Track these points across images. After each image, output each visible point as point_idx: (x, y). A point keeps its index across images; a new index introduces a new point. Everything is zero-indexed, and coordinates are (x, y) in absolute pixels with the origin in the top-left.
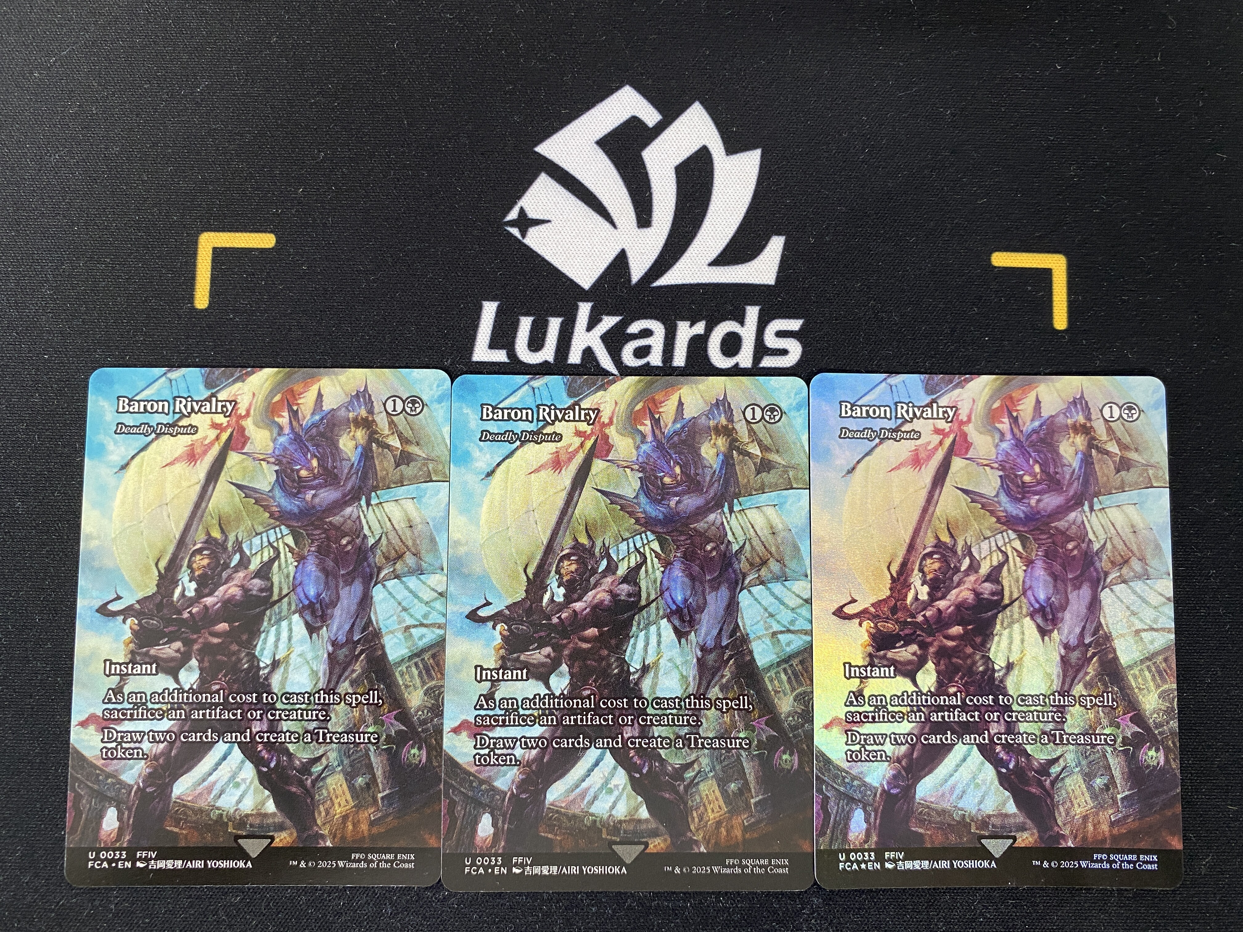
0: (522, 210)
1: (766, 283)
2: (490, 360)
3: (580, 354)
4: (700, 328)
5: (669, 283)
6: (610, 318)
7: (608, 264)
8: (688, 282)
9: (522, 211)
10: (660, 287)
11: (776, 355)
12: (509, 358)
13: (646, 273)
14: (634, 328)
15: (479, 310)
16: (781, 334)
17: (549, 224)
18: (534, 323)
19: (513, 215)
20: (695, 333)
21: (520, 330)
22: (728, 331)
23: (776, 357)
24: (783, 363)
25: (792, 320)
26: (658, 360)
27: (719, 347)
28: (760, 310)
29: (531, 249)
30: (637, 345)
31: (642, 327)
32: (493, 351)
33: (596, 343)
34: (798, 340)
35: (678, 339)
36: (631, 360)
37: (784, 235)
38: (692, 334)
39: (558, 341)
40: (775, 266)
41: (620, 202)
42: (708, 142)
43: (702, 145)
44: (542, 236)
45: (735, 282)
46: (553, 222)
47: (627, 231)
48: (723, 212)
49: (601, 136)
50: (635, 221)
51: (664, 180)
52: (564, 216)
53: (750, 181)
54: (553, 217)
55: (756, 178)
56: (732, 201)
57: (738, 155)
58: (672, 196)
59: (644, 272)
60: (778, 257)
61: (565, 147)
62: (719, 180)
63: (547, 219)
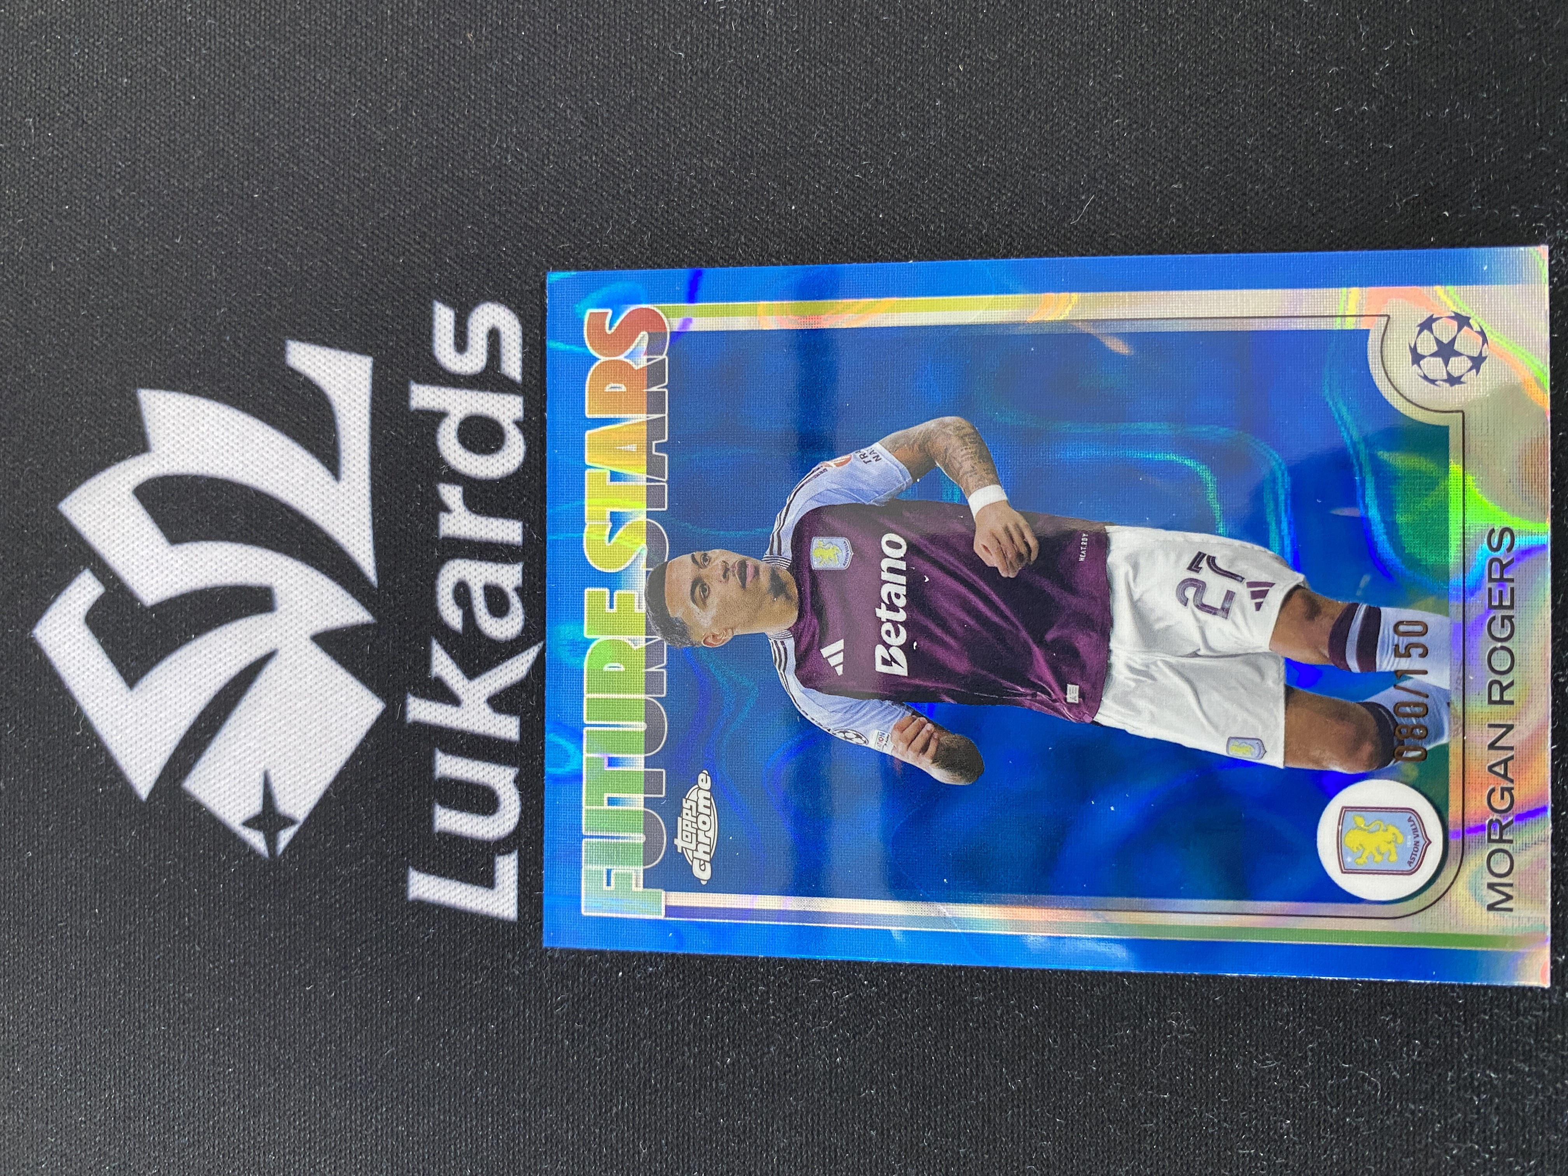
0: (248, 824)
1: (369, 372)
2: (515, 886)
3: (503, 717)
4: (452, 494)
5: (371, 553)
6: (435, 663)
7: (338, 667)
8: (369, 517)
9: (251, 823)
10: (379, 568)
11: (499, 351)
12: (509, 852)
13: (354, 596)
14: (453, 616)
15: (424, 908)
16: (461, 343)
17: (272, 773)
18: (448, 804)
19: (256, 840)
20: (461, 503)
21: (459, 830)
22: (456, 441)
23: (503, 351)
24: (513, 337)
25: (436, 324)
26: (511, 572)
27: (485, 457)
28: (418, 382)
29: (316, 807)
30: (484, 610)
31: (452, 602)
32: (497, 881)
33: (481, 687)
34: (471, 310)
35: (473, 534)
36: (511, 623)
37: (284, 342)
38: (463, 508)
39: (478, 759)
40: (338, 357)
41: (230, 643)
42: (129, 486)
43: (133, 497)
44: (292, 787)
45: (368, 430)
46: (268, 767)
47: (280, 631)
48: (247, 455)
49: (120, 679)
50: (263, 616)
51: (191, 563)
52: (257, 746)
53: (192, 408)
54: (259, 766)
55: (188, 397)
56: (226, 440)
57: (149, 430)
58: (220, 550)
59: (351, 600)
60: (323, 353)
61: (139, 743)
62: (191, 465)
63: (262, 778)
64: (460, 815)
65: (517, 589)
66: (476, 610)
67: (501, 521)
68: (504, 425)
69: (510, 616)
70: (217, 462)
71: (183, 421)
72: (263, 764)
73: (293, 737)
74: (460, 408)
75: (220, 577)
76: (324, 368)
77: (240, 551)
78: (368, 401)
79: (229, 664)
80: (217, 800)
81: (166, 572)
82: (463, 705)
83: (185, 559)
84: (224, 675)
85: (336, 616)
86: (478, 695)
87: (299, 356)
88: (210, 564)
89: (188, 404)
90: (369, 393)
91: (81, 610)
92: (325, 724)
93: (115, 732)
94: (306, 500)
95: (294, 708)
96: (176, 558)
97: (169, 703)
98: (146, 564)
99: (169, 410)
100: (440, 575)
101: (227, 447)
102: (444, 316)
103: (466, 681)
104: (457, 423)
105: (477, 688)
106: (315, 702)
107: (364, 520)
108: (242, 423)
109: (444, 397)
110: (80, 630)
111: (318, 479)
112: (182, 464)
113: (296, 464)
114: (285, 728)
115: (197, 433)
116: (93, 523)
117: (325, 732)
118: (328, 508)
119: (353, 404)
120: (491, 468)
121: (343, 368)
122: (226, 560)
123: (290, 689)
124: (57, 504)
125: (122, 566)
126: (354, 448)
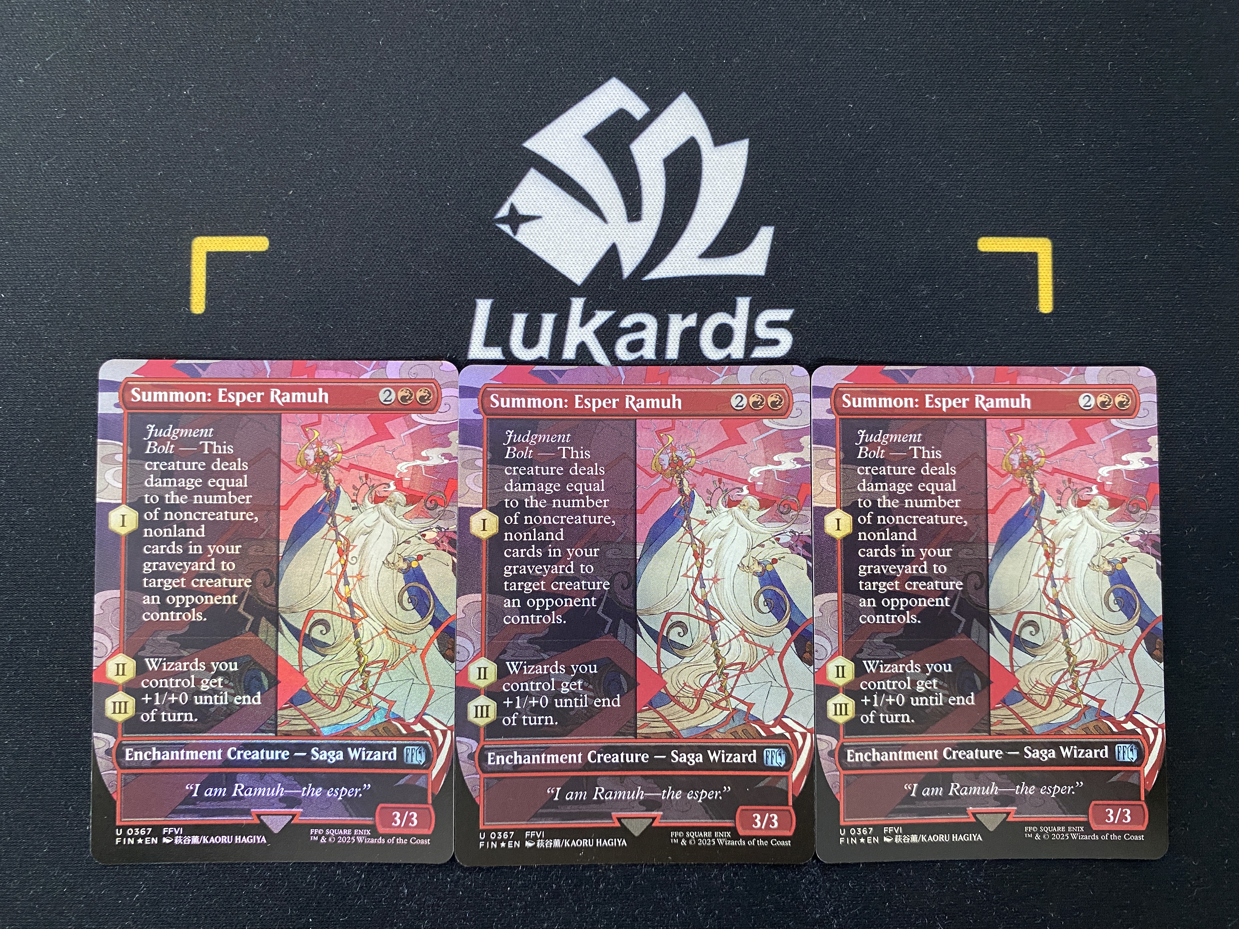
0: (512, 207)
1: (756, 274)
2: (485, 357)
3: (575, 350)
4: (691, 320)
5: (661, 276)
6: (603, 312)
7: (599, 258)
8: (679, 275)
9: (513, 209)
10: (652, 281)
11: (767, 345)
12: (504, 355)
13: (638, 268)
14: (627, 322)
15: (473, 308)
16: (772, 324)
17: (540, 220)
18: (528, 320)
19: (504, 212)
20: (687, 326)
21: (515, 327)
22: (719, 323)
23: (767, 347)
24: (774, 353)
25: (782, 310)
26: (651, 353)
27: (711, 339)
28: (751, 301)
29: (523, 246)
30: (630, 339)
31: (635, 321)
32: (488, 348)
33: (590, 338)
34: (789, 330)
35: (670, 332)
36: (624, 354)
37: (773, 225)
38: (684, 327)
39: (552, 337)
40: (765, 256)
41: (610, 196)
42: (695, 133)
43: (689, 136)
44: (533, 232)
45: (725, 274)
46: (544, 219)
47: (618, 225)
48: (712, 204)
49: (589, 130)
50: (625, 215)
51: (654, 172)
52: (555, 212)
53: (738, 172)
54: (543, 212)
55: (744, 168)
56: (721, 192)
57: (726, 145)
58: (661, 189)
59: (635, 266)
60: (767, 247)
61: (554, 142)
62: (708, 171)
63: (538, 215)
64: (522, 327)
65: (642, 356)
66: (631, 334)
67: (678, 347)
68: (728, 349)
69: (628, 353)
70: (709, 187)
71: (731, 166)
72: (545, 215)
75: (646, 189)
76: (759, 248)
77: (660, 201)
78: (741, 274)
79: (598, 195)
80: (525, 188)
81: (648, 156)
83: (656, 168)
84: (593, 192)
85: (626, 257)
87: (766, 234)
88: (653, 183)
89: (740, 168)
90: (745, 274)
91: (627, 106)
93: (560, 127)
94: (688, 238)
96: (656, 162)
97: (577, 160)
98: (653, 145)
99: (737, 158)
101: (716, 192)
105: (590, 336)
106: (579, 245)
107: (678, 272)
108: (730, 201)
111: (699, 245)
112: (707, 165)
113: (707, 232)
114: (565, 227)
115: (725, 174)
116: (675, 114)
117: (564, 251)
118: (684, 251)
119: (739, 265)
121: (759, 259)
122: (655, 192)
123: (586, 230)
124: (685, 91)
125: (651, 130)
126: (716, 265)
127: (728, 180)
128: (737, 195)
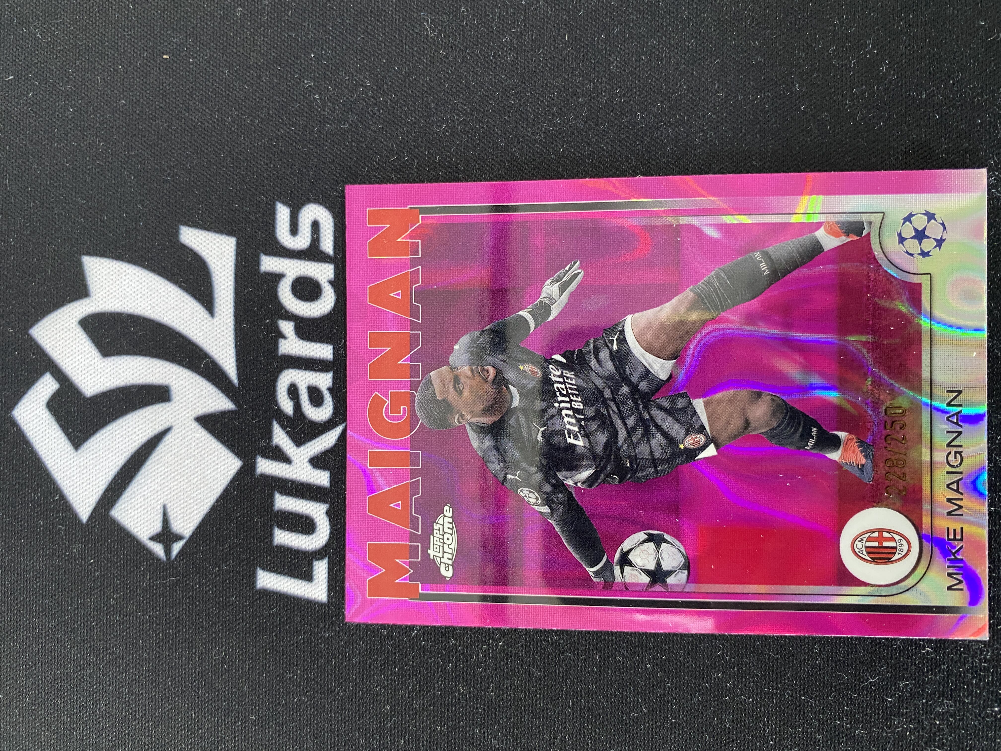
0: (152, 539)
1: (234, 248)
2: (326, 581)
3: (319, 471)
4: (287, 327)
5: (234, 364)
6: (275, 436)
7: (212, 438)
8: (233, 341)
9: (154, 538)
10: (239, 375)
11: (318, 235)
12: (322, 558)
13: (223, 392)
14: (287, 406)
15: (267, 594)
16: (294, 230)
17: (168, 506)
18: (282, 527)
19: (158, 549)
20: (293, 333)
21: (290, 544)
22: (290, 293)
23: (321, 235)
24: (328, 226)
25: (278, 217)
26: (325, 378)
27: (309, 304)
28: (266, 254)
29: (196, 529)
30: (308, 403)
31: (287, 396)
32: (315, 577)
33: (305, 452)
34: (301, 209)
35: (301, 353)
36: (324, 411)
37: (178, 227)
38: (294, 336)
39: (303, 498)
40: (214, 237)
41: (141, 422)
42: (76, 319)
43: (78, 326)
44: (182, 515)
45: (233, 285)
46: (166, 502)
47: (174, 414)
48: (153, 300)
49: (70, 444)
50: (163, 404)
51: (117, 369)
52: (159, 488)
53: (118, 269)
54: (159, 502)
55: (115, 262)
56: (140, 290)
57: (89, 283)
58: (135, 361)
59: (221, 395)
60: (204, 235)
61: (81, 486)
62: (116, 306)
63: (162, 509)
64: (291, 535)
65: (329, 389)
66: (302, 402)
67: (319, 345)
68: (322, 283)
69: (324, 406)
70: (134, 304)
71: (111, 277)
72: (162, 500)
73: (182, 483)
74: (293, 271)
75: (135, 379)
76: (204, 244)
77: (148, 362)
78: (233, 266)
79: (141, 436)
80: (132, 524)
81: (99, 376)
82: (293, 463)
83: (112, 367)
84: (138, 442)
85: (211, 405)
86: (302, 457)
87: (188, 236)
88: (128, 370)
89: (115, 266)
90: (234, 261)
91: (44, 399)
92: (203, 475)
93: (65, 478)
94: (192, 329)
95: (183, 465)
96: (106, 366)
97: (101, 460)
98: (87, 370)
99: (103, 270)
100: (279, 379)
101: (140, 295)
102: (283, 212)
103: (295, 447)
104: (291, 281)
105: (302, 453)
106: (196, 461)
107: (230, 343)
108: (150, 279)
109: (283, 264)
110: (44, 411)
111: (200, 316)
112: (110, 305)
113: (186, 306)
114: (176, 478)
115: (121, 285)
116: (53, 343)
117: (203, 480)
118: (206, 335)
119: (223, 268)
120: (313, 311)
121: (217, 245)
122: (139, 368)
123: (180, 452)
124: (28, 330)
125: (71, 371)
126: (224, 296)
127: (127, 281)
128: (144, 270)
